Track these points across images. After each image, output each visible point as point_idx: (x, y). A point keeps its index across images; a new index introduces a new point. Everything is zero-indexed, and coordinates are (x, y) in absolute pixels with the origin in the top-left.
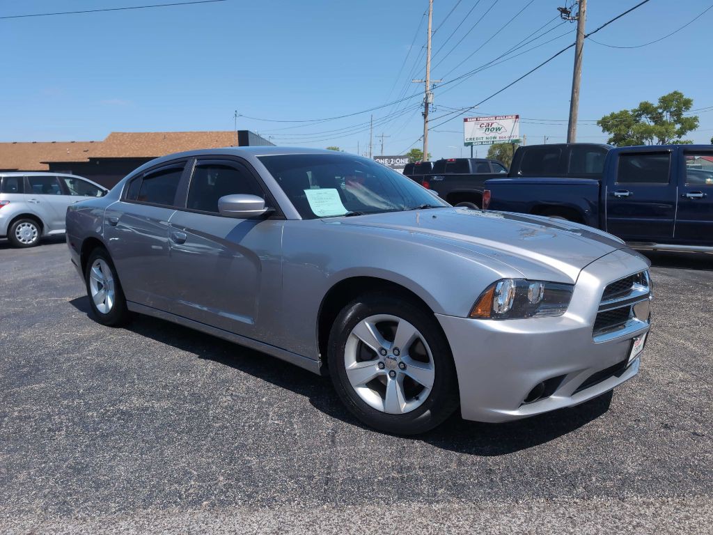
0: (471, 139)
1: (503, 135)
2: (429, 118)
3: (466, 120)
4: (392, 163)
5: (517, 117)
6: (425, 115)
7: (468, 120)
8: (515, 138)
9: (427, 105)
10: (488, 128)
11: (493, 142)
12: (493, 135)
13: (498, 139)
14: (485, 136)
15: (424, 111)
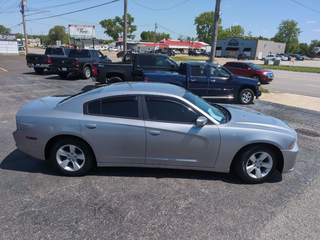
0: (73, 36)
1: (88, 35)
2: (25, 13)
3: (70, 26)
4: (5, 37)
5: (94, 27)
6: (22, 12)
7: (71, 26)
8: (94, 37)
9: (23, 7)
10: (81, 30)
11: (84, 38)
12: (84, 34)
13: (86, 37)
14: (80, 35)
15: (21, 10)
